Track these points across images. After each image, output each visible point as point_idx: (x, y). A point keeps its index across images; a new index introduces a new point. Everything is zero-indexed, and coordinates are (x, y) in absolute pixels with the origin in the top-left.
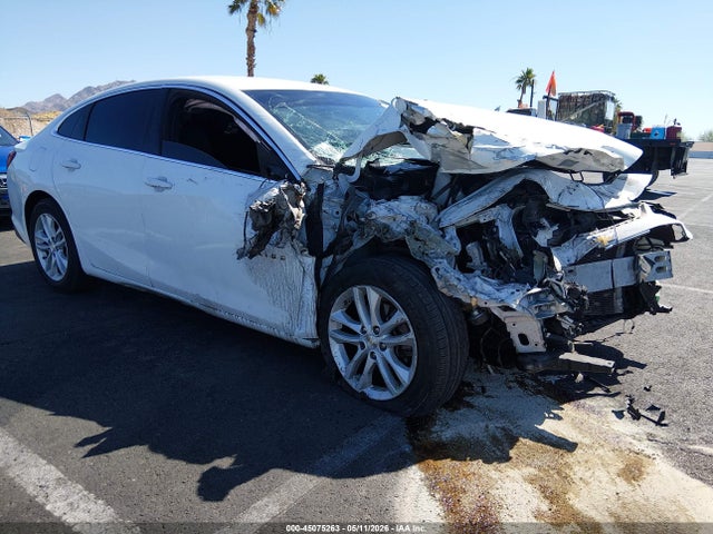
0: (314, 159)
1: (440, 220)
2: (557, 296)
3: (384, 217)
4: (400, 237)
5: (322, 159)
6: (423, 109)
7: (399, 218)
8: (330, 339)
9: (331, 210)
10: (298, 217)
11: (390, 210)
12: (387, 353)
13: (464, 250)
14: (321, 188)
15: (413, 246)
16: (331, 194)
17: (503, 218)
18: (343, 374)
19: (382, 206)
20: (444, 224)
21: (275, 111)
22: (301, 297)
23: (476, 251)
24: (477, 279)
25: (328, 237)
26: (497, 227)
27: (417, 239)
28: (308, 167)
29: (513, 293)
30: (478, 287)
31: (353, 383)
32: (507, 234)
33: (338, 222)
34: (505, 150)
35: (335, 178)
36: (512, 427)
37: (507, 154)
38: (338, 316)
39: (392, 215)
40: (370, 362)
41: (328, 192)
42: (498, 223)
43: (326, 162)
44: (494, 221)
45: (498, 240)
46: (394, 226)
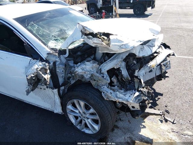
0: (49, 50)
1: (101, 69)
2: (144, 94)
3: (81, 73)
4: (88, 80)
5: (52, 49)
6: (90, 29)
7: (87, 72)
8: (68, 114)
9: (60, 70)
10: (48, 79)
11: (83, 69)
12: (89, 120)
13: (111, 80)
14: (55, 63)
15: (93, 83)
16: (59, 64)
17: (123, 66)
18: (74, 124)
19: (80, 68)
20: (103, 71)
21: (29, 27)
22: (54, 101)
23: (115, 80)
24: (117, 93)
25: (61, 80)
26: (121, 70)
27: (95, 80)
28: (47, 54)
29: (130, 96)
30: (118, 96)
31: (78, 127)
32: (125, 73)
33: (64, 75)
34: (122, 45)
35: (59, 57)
36: (132, 136)
37: (123, 47)
38: (70, 107)
39: (84, 72)
40: (83, 122)
41: (57, 63)
42: (121, 69)
43: (55, 50)
44: (119, 68)
45: (122, 75)
46: (85, 76)
